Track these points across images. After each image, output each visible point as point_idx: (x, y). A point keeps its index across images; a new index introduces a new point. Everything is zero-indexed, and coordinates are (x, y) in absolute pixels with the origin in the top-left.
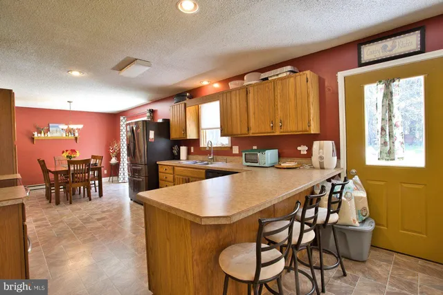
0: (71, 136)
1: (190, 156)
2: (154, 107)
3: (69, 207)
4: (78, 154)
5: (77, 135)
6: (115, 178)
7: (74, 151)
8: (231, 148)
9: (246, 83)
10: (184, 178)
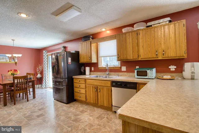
0: (13, 62)
1: (92, 73)
2: (66, 45)
3: (14, 107)
4: (19, 72)
5: (16, 61)
6: (40, 86)
7: (16, 71)
8: (121, 68)
9: (135, 29)
10: (94, 86)
